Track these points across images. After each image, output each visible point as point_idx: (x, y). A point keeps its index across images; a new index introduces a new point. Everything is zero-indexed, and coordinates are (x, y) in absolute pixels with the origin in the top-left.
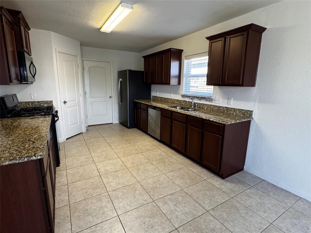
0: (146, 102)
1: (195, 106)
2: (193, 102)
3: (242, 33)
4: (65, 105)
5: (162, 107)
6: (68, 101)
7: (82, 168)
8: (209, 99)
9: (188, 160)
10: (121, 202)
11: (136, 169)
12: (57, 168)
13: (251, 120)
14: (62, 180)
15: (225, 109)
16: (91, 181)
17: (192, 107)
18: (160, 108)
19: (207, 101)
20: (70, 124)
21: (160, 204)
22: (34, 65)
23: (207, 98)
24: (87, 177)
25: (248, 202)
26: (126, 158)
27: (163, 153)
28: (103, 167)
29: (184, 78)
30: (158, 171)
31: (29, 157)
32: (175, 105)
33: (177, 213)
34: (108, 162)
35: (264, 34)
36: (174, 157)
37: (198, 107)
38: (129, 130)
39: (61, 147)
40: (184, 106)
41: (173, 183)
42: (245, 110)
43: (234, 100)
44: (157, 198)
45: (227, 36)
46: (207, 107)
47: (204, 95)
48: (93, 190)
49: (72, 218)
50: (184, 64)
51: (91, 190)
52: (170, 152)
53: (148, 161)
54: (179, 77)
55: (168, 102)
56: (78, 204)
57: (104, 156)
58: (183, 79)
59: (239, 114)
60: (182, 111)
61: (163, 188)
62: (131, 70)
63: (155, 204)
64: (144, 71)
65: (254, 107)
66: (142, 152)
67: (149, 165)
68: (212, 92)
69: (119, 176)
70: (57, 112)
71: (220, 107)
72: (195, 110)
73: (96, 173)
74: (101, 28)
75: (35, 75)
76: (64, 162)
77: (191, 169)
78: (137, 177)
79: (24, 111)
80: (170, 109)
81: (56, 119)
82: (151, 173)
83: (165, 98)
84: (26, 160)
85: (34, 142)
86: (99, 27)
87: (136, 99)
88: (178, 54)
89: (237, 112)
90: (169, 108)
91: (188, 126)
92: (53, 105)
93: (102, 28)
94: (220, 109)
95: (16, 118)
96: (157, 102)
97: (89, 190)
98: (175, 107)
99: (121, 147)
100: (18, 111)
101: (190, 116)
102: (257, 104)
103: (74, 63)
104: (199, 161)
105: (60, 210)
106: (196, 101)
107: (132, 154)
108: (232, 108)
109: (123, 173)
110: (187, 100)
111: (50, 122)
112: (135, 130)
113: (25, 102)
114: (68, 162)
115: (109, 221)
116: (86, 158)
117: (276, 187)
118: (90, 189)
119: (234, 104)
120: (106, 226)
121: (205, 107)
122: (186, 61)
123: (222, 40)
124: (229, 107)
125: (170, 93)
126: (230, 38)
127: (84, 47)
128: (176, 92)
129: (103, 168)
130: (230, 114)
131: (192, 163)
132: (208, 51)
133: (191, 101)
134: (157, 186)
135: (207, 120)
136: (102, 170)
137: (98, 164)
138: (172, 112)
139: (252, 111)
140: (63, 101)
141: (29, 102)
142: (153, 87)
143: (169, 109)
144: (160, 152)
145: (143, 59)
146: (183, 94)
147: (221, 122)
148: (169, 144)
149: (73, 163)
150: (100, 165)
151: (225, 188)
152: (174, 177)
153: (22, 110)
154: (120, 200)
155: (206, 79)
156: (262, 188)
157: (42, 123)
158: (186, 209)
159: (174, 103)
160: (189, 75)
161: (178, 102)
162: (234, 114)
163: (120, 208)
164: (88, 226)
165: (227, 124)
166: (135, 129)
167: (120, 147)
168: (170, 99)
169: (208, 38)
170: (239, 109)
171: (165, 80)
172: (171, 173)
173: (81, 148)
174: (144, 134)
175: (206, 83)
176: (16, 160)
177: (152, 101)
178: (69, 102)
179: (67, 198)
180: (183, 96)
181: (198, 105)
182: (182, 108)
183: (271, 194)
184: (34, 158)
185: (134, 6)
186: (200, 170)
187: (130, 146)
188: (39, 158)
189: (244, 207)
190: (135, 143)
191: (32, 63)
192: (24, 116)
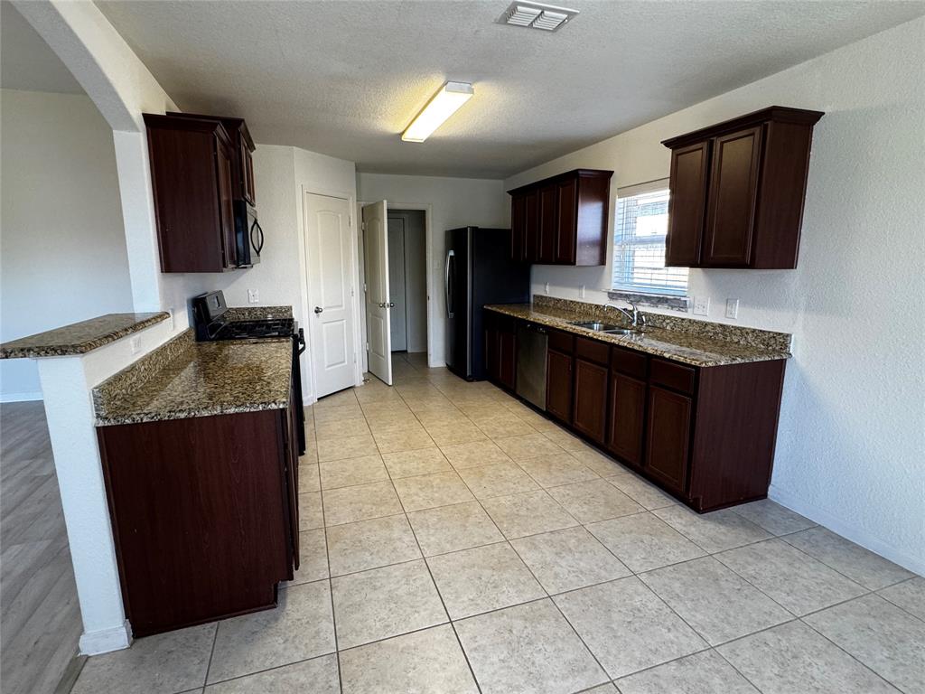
0: (513, 311)
1: (640, 322)
2: (635, 312)
3: (751, 130)
4: (318, 316)
5: (551, 325)
6: (326, 308)
7: (352, 461)
8: (678, 303)
9: (613, 463)
10: (433, 535)
11: (475, 473)
12: (300, 458)
13: (786, 360)
14: (311, 482)
15: (719, 330)
16: (370, 488)
17: (634, 324)
18: (546, 326)
19: (672, 307)
20: (326, 364)
21: (520, 548)
22: (258, 226)
23: (670, 299)
24: (363, 482)
25: (750, 568)
26: (453, 450)
27: (549, 445)
28: (400, 463)
29: (616, 248)
30: (530, 482)
31: (265, 403)
32: (587, 320)
33: (557, 569)
34: (410, 453)
35: (817, 127)
36: (578, 454)
37: (650, 324)
38: (468, 384)
39: (307, 414)
40: (611, 323)
41: (562, 510)
42: (769, 332)
43: (743, 304)
44: (515, 536)
45: (715, 138)
46: (672, 324)
47: (664, 292)
48: (374, 508)
49: (330, 552)
50: (616, 208)
51: (369, 506)
52: (569, 442)
53: (507, 458)
54: (602, 244)
55: (572, 311)
56: (343, 529)
57: (402, 441)
58: (612, 250)
59: (753, 343)
60: (602, 336)
61: (534, 517)
62: (477, 228)
63: (509, 547)
64: (509, 231)
65: (794, 323)
66: (496, 438)
67: (509, 468)
68: (686, 284)
69: (434, 484)
70: (301, 331)
71: (706, 324)
72: (639, 332)
73: (382, 474)
74: (403, 133)
75: (260, 249)
76: (314, 447)
77: (616, 484)
78: (475, 491)
79: (238, 328)
80: (570, 328)
81: (301, 346)
82: (511, 485)
83: (565, 301)
84: (261, 408)
85: (269, 383)
86: (399, 131)
87: (489, 305)
88: (599, 185)
89: (750, 338)
90: (569, 326)
91: (614, 372)
92: (291, 315)
93: (406, 133)
94: (707, 329)
95: (226, 342)
96: (542, 313)
97: (366, 506)
98: (589, 325)
99: (446, 423)
100: (226, 327)
101: (618, 346)
102: (801, 316)
103: (340, 216)
104: (639, 465)
105: (307, 535)
106: (645, 308)
107: (469, 442)
108: (736, 328)
109: (442, 480)
110: (621, 305)
111: (291, 350)
112: (485, 386)
113: (237, 310)
114: (321, 447)
115: (404, 566)
116: (361, 443)
117: (850, 546)
118: (368, 504)
119: (742, 317)
120: (397, 573)
121: (668, 324)
122: (621, 200)
123: (702, 148)
124: (729, 324)
125: (580, 287)
126: (722, 143)
127: (363, 175)
128: (594, 286)
129: (399, 465)
130: (732, 342)
131: (623, 470)
132: (669, 175)
133: (630, 308)
134: (521, 513)
135: (656, 356)
136: (396, 469)
137: (389, 456)
138: (575, 336)
139: (788, 335)
140: (314, 308)
141: (244, 309)
142: (538, 271)
143: (568, 329)
144: (541, 440)
145: (511, 197)
146: (611, 291)
147: (688, 361)
148: (568, 422)
149: (333, 450)
150: (391, 460)
151: (697, 533)
152: (567, 497)
153: (233, 327)
154: (432, 531)
155: (665, 249)
156: (804, 544)
157: (277, 352)
158: (582, 564)
159: (588, 314)
160: (628, 238)
161: (598, 312)
162: (741, 342)
163: (429, 546)
164: (362, 568)
165: (704, 365)
166: (486, 382)
167: (442, 424)
168: (578, 303)
169: (668, 144)
170: (754, 331)
171: (562, 251)
172: (561, 489)
173: (350, 421)
174: (508, 397)
175: (663, 260)
176: (247, 407)
177: (532, 308)
178: (328, 310)
179: (320, 515)
180: (613, 295)
181: (650, 320)
182: (606, 328)
183: (828, 559)
184: (273, 406)
185: (476, 86)
186: (639, 490)
187: (467, 423)
188: (281, 406)
189: (735, 577)
190: (482, 416)
191: (256, 222)
192: (240, 339)
